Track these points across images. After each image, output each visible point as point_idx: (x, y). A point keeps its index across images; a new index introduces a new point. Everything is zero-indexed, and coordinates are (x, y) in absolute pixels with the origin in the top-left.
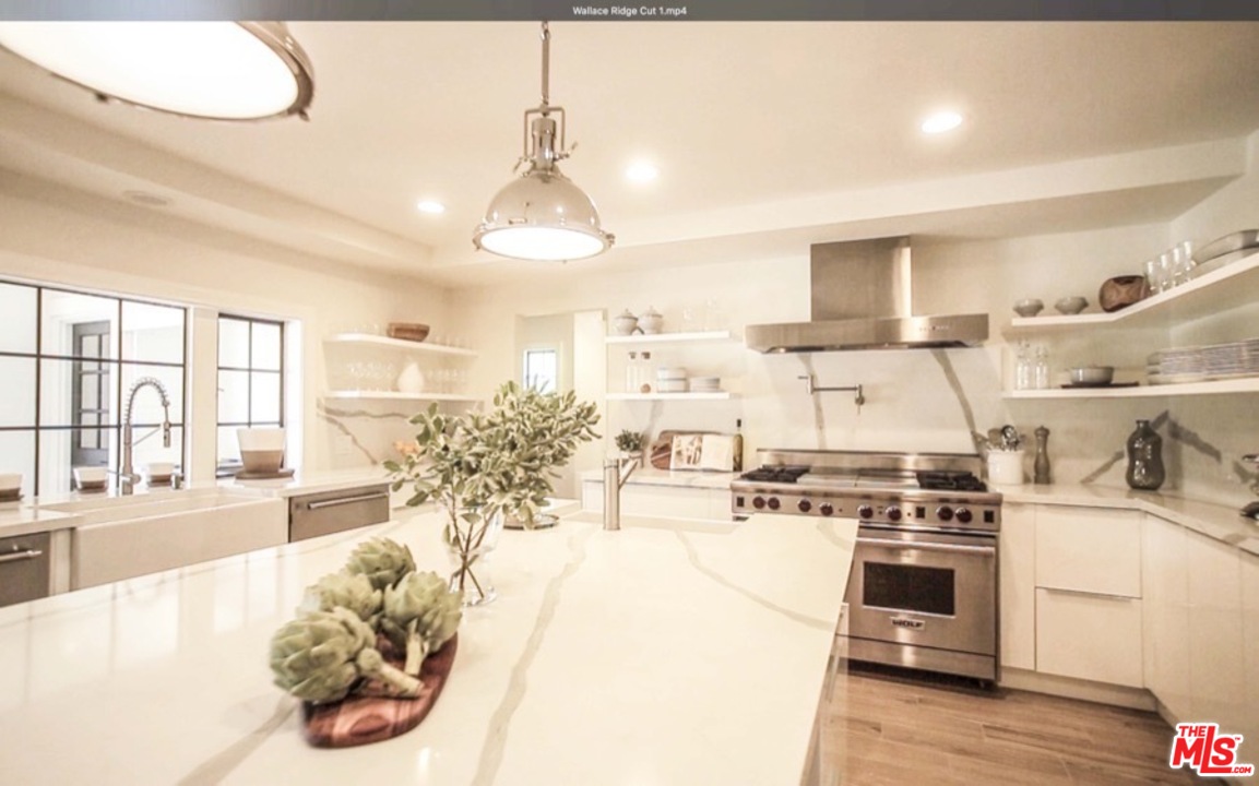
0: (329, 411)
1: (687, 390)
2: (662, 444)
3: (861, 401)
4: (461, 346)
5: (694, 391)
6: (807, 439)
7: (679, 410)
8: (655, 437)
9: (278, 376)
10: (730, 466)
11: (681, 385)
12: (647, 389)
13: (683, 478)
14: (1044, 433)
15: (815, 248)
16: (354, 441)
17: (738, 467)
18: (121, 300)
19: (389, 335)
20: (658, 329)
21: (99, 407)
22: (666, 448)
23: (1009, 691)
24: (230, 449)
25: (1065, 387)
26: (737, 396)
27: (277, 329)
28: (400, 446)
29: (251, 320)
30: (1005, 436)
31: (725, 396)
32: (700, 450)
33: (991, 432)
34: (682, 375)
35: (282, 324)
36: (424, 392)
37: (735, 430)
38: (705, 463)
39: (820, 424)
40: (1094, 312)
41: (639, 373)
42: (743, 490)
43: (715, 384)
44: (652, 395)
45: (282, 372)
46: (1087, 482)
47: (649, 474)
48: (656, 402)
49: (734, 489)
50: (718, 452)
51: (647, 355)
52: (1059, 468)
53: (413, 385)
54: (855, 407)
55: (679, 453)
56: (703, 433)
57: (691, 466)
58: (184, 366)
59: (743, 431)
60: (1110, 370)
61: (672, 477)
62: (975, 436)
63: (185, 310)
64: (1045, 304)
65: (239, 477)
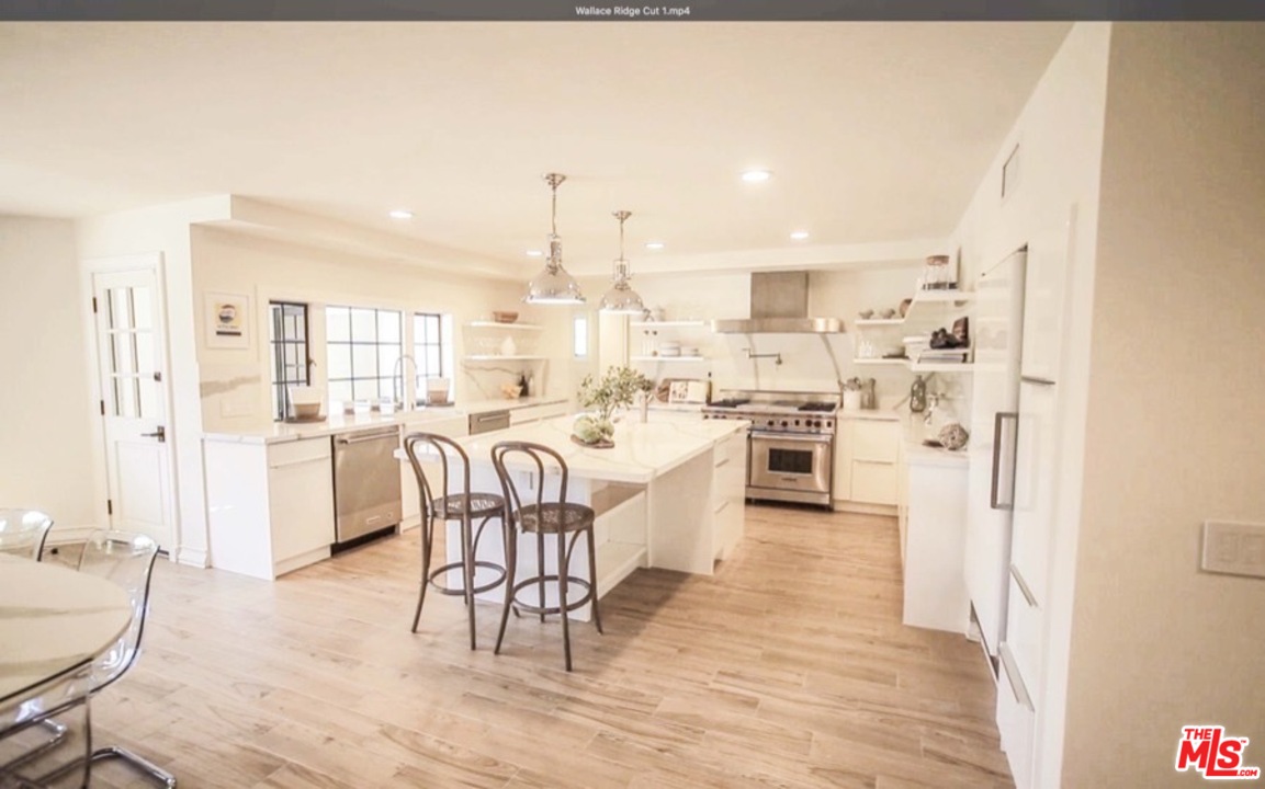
0: (466, 367)
1: (679, 355)
2: (663, 387)
3: (780, 362)
4: (534, 324)
5: (685, 355)
6: (749, 384)
7: (675, 367)
8: (659, 382)
9: (437, 347)
10: (704, 399)
11: (676, 352)
12: (655, 354)
13: (676, 406)
14: (873, 382)
15: (755, 275)
16: (478, 385)
17: (709, 401)
18: (376, 310)
19: (497, 321)
20: (663, 319)
21: (297, 362)
22: (667, 389)
23: (839, 512)
24: (422, 395)
25: (884, 357)
26: (709, 358)
27: (436, 319)
28: (503, 388)
29: (426, 315)
30: (855, 383)
31: (700, 359)
32: (686, 390)
33: (850, 381)
34: (676, 345)
35: (439, 316)
36: (517, 354)
37: (707, 379)
38: (689, 398)
39: (757, 375)
40: (898, 318)
41: (650, 344)
42: (709, 411)
43: (696, 353)
44: (659, 358)
45: (440, 344)
46: (895, 408)
47: (656, 404)
48: (661, 362)
49: (703, 411)
50: (697, 392)
51: (655, 333)
52: (883, 401)
53: (509, 349)
54: (775, 366)
55: (674, 392)
56: (688, 380)
57: (681, 399)
58: (400, 344)
59: (712, 379)
60: (903, 349)
61: (670, 406)
62: (840, 383)
63: (400, 313)
64: (875, 310)
65: (428, 405)
